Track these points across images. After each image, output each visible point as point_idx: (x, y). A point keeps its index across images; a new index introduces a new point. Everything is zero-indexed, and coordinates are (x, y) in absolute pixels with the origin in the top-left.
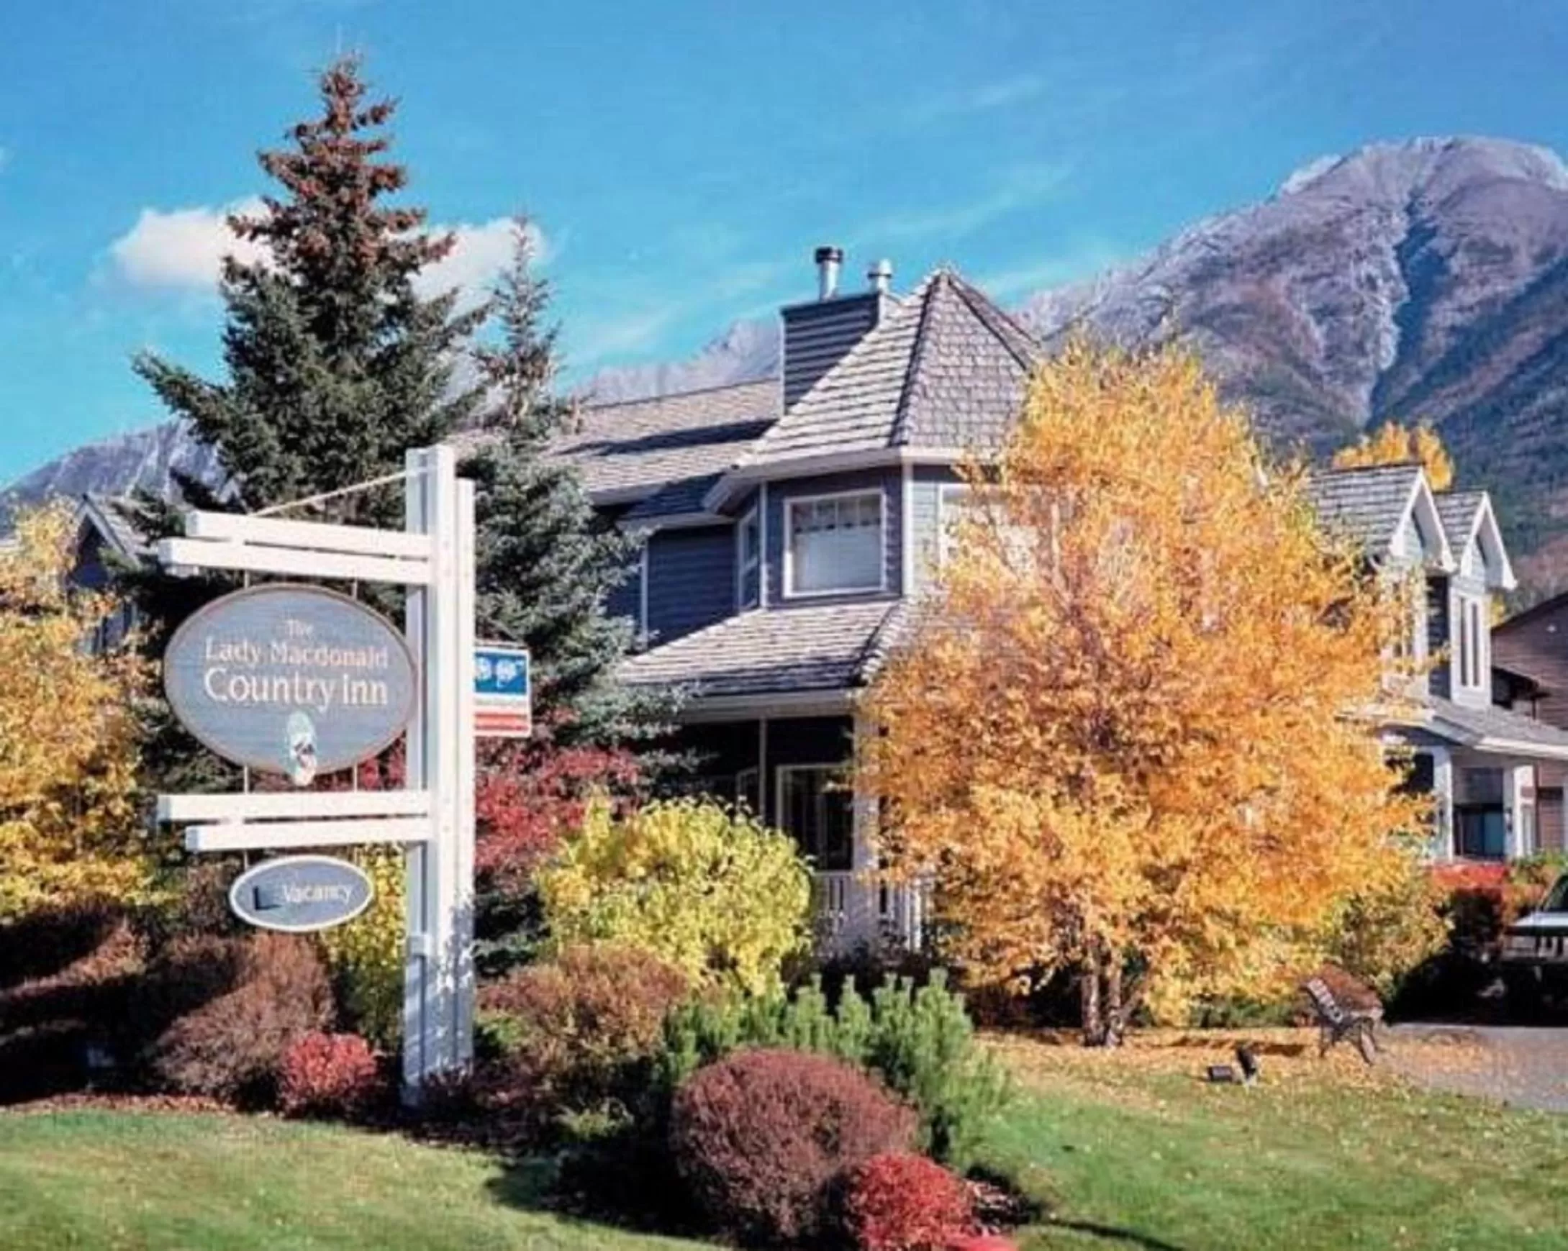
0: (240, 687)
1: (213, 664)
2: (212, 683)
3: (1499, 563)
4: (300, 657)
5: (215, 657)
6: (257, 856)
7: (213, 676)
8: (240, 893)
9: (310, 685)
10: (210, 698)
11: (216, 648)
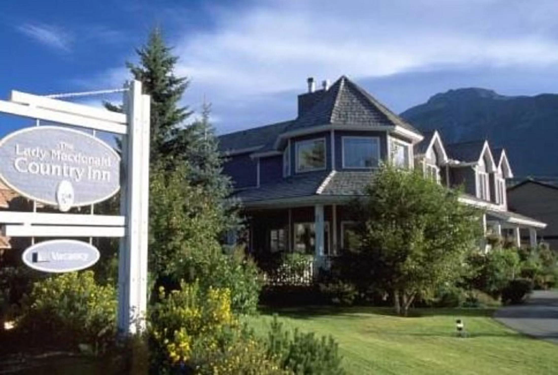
0: (34, 168)
1: (19, 156)
2: (19, 165)
3: (507, 170)
4: (66, 157)
5: (21, 154)
6: (39, 239)
7: (19, 162)
8: (27, 256)
9: (72, 169)
10: (17, 171)
11: (22, 150)
